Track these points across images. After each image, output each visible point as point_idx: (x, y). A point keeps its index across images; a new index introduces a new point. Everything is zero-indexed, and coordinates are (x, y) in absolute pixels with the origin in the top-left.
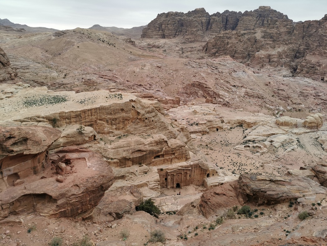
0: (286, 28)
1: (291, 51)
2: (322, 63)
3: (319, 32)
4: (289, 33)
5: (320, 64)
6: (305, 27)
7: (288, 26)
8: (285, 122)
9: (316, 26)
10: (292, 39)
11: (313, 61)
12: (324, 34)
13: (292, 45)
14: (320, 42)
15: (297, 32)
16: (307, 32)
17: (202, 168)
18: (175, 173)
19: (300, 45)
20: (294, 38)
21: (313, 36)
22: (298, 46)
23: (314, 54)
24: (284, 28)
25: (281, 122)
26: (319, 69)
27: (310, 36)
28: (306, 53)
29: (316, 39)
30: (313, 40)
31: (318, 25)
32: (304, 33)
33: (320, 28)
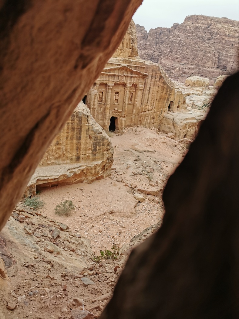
0: (140, 33)
1: (147, 56)
2: (176, 67)
3: (170, 39)
4: (144, 39)
5: (174, 67)
6: (157, 33)
7: (142, 32)
8: (197, 81)
9: (167, 34)
10: (147, 44)
11: (168, 65)
12: (175, 41)
13: (147, 51)
14: (172, 49)
15: (151, 38)
16: (159, 39)
17: (164, 83)
18: (111, 79)
19: (154, 51)
20: (148, 43)
21: (165, 43)
22: (152, 52)
23: (167, 59)
24: (139, 33)
25: (193, 82)
26: (173, 72)
27: (162, 42)
28: (160, 59)
29: (168, 45)
30: (165, 46)
31: (168, 33)
32: (157, 40)
33: (171, 35)
